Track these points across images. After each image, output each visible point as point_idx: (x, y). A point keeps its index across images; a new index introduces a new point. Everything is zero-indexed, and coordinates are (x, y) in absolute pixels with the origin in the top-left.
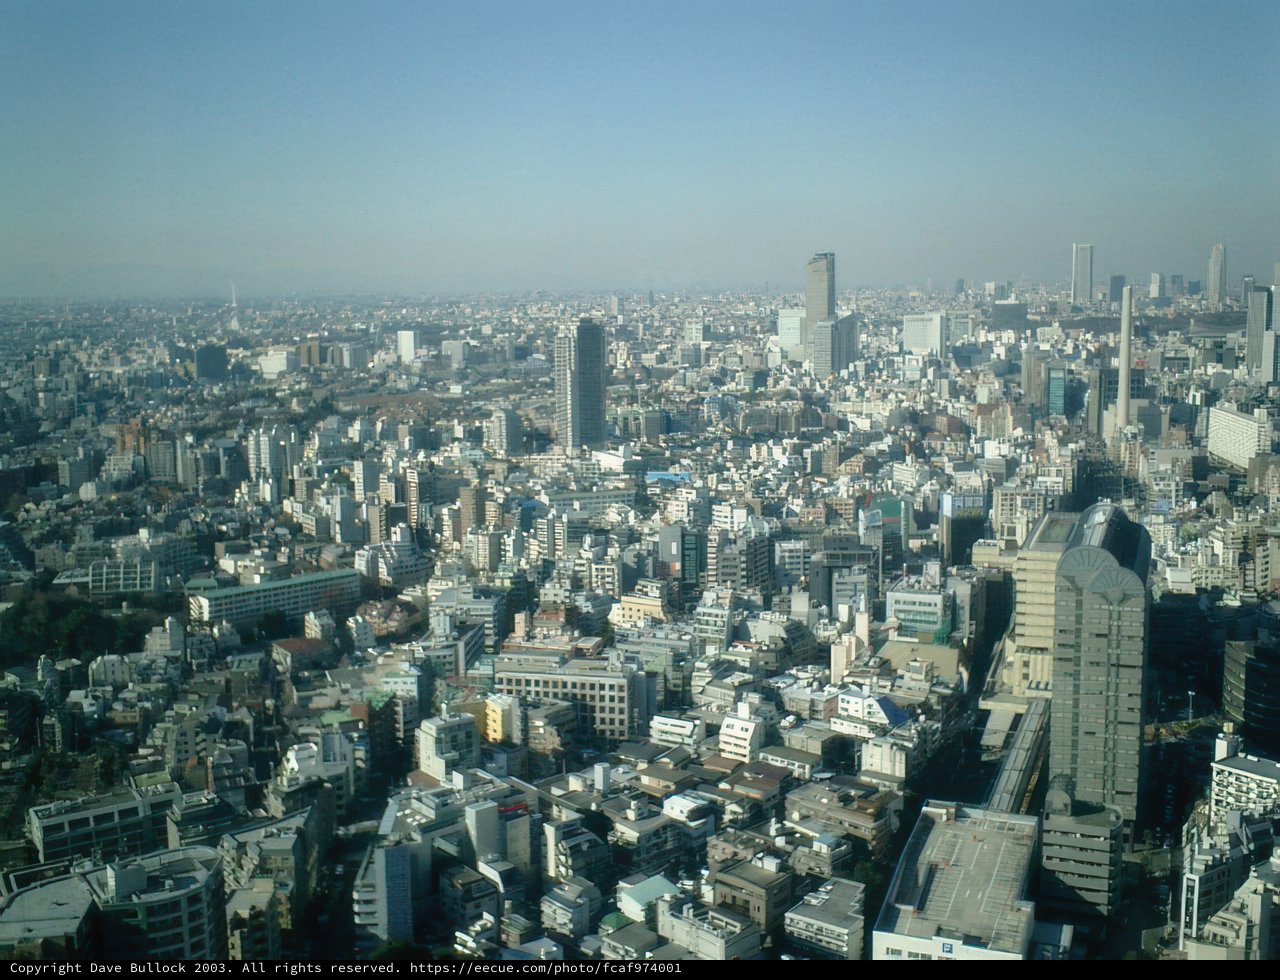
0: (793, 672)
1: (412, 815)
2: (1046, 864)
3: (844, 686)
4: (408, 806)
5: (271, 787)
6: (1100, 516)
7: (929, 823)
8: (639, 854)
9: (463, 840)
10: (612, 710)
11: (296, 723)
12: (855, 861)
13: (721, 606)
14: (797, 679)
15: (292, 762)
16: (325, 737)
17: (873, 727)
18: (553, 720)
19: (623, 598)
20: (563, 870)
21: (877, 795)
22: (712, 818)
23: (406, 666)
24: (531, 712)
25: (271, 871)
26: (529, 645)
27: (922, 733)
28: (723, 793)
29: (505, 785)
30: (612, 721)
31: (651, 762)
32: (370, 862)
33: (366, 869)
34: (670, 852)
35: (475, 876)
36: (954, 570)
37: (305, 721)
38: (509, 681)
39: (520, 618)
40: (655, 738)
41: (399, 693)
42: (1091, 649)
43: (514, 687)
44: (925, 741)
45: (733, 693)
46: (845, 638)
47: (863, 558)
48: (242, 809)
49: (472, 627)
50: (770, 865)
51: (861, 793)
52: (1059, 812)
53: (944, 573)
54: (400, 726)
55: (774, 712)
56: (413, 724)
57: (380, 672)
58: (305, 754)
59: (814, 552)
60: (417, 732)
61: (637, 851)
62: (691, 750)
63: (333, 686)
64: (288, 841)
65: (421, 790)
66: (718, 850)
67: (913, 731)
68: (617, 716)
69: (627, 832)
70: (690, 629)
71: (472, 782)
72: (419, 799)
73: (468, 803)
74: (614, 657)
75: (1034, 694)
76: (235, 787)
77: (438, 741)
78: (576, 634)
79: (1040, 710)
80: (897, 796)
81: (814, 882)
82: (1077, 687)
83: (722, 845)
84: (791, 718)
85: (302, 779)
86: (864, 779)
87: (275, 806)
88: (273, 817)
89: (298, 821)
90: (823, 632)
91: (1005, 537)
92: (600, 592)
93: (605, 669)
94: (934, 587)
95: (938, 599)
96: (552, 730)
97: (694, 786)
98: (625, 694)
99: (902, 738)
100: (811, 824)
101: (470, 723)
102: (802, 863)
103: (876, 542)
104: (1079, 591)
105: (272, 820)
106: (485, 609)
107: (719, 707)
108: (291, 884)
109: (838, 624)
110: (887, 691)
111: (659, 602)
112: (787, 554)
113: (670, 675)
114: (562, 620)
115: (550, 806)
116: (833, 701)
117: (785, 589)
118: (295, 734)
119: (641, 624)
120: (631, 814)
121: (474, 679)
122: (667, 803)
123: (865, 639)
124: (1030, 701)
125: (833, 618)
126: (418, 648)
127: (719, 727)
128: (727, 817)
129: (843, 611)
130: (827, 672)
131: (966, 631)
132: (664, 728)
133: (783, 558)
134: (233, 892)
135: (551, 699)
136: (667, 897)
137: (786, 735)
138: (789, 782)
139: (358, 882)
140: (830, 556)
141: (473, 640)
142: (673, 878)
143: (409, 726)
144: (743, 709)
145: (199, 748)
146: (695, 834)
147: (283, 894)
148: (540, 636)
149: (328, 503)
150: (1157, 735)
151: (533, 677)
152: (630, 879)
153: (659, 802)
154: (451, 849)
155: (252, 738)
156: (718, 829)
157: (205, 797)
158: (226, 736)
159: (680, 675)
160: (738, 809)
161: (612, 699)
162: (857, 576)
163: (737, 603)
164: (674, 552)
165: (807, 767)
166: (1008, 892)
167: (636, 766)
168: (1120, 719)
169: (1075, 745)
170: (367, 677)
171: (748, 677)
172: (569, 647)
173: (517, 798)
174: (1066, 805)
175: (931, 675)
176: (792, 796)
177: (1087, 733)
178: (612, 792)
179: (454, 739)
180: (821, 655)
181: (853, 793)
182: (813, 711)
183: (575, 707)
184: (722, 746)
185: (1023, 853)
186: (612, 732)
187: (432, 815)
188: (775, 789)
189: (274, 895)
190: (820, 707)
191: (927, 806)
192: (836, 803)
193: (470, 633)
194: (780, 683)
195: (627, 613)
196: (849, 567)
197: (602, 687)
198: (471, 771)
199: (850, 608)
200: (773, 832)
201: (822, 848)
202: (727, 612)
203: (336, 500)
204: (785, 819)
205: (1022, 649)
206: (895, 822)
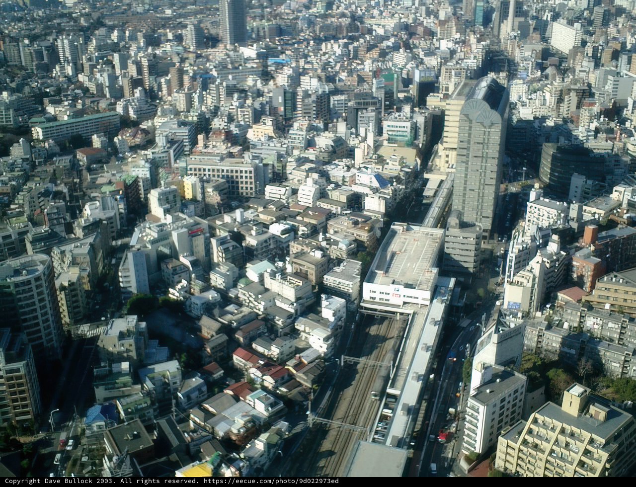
0: (336, 162)
1: (146, 235)
2: (446, 250)
3: (359, 169)
4: (145, 231)
5: (76, 223)
6: (484, 84)
7: (394, 233)
8: (257, 251)
9: (172, 247)
10: (246, 183)
11: (89, 191)
12: (358, 251)
13: (301, 130)
14: (337, 165)
15: (87, 210)
16: (103, 198)
17: (371, 188)
18: (216, 188)
19: (254, 126)
20: (220, 259)
21: (371, 221)
22: (292, 234)
23: (143, 162)
24: (206, 185)
25: (78, 264)
26: (205, 151)
27: (394, 191)
28: (299, 222)
29: (192, 221)
30: (247, 188)
31: (265, 207)
32: (126, 258)
33: (124, 262)
34: (273, 249)
35: (177, 263)
36: (417, 109)
37: (93, 190)
38: (195, 170)
39: (201, 137)
40: (267, 196)
41: (140, 176)
42: (475, 150)
43: (197, 172)
44: (396, 195)
45: (305, 174)
46: (362, 144)
47: (374, 104)
48: (63, 234)
49: (176, 142)
50: (318, 254)
51: (363, 220)
52: (453, 227)
53: (412, 111)
54: (142, 192)
55: (325, 182)
56: (147, 191)
57: (130, 165)
58: (94, 207)
59: (350, 101)
60: (149, 195)
61: (257, 250)
62: (284, 201)
63: (108, 172)
64: (86, 249)
65: (151, 223)
66: (295, 248)
67: (390, 191)
68: (249, 186)
69: (251, 241)
70: (286, 142)
71: (176, 219)
72: (150, 228)
73: (174, 229)
74: (247, 156)
75: (450, 170)
76: (59, 224)
77: (159, 199)
78: (229, 145)
79: (452, 179)
80: (380, 221)
81: (339, 261)
82: (467, 168)
83: (296, 245)
84: (333, 185)
85: (91, 220)
86: (365, 213)
87: (79, 232)
88: (79, 238)
89: (90, 240)
90: (352, 142)
91: (444, 92)
92: (242, 123)
93: (243, 163)
94: (407, 118)
95: (408, 124)
96: (216, 193)
97: (285, 219)
98: (252, 175)
99: (385, 193)
100: (338, 235)
101: (175, 191)
102: (334, 253)
103: (381, 95)
104: (471, 122)
105: (78, 239)
106: (183, 133)
107: (299, 181)
108: (89, 269)
109: (360, 138)
110: (380, 171)
111: (272, 128)
112: (336, 102)
113: (276, 165)
114: (223, 137)
115: (215, 229)
116: (353, 176)
117: (335, 120)
118: (89, 197)
119: (263, 139)
120: (253, 232)
121: (177, 168)
122: (271, 227)
123: (372, 145)
124: (448, 174)
125: (357, 135)
126: (149, 153)
127: (298, 190)
128: (300, 233)
129: (362, 131)
130: (353, 162)
131: (421, 141)
132: (272, 191)
133: (334, 104)
134: (60, 274)
135: (216, 178)
136: (269, 270)
137: (329, 193)
138: (330, 216)
139: (120, 268)
140: (357, 103)
141: (179, 148)
142: (272, 261)
143: (146, 192)
144: (310, 181)
145: (41, 204)
146: (284, 241)
147: (85, 274)
148: (211, 146)
149: (101, 76)
150: (506, 189)
151: (207, 167)
152: (252, 262)
153: (267, 226)
154: (167, 251)
155: (68, 199)
156: (295, 238)
157: (44, 229)
158: (54, 198)
159: (280, 165)
160: (306, 229)
161: (246, 177)
162: (370, 114)
163: (311, 128)
164: (280, 101)
165: (339, 208)
166: (427, 264)
167: (257, 209)
168: (486, 183)
169: (464, 195)
170: (124, 168)
171: (313, 166)
172: (225, 152)
173: (198, 226)
174: (456, 224)
175: (402, 162)
176: (331, 222)
177: (470, 190)
178: (245, 222)
179: (167, 199)
180: (350, 154)
181: (360, 220)
182: (344, 181)
183: (228, 182)
184: (299, 199)
185: (435, 246)
186: (247, 194)
187: (156, 235)
188: (324, 219)
189: (80, 275)
190: (347, 180)
191: (394, 225)
192: (351, 225)
193: (176, 145)
194: (328, 168)
195: (256, 134)
196: (366, 109)
197: (241, 172)
198: (176, 214)
199: (366, 129)
200: (320, 240)
201: (343, 246)
202: (304, 133)
203: (105, 75)
204: (327, 232)
205: (445, 149)
206: (378, 233)
